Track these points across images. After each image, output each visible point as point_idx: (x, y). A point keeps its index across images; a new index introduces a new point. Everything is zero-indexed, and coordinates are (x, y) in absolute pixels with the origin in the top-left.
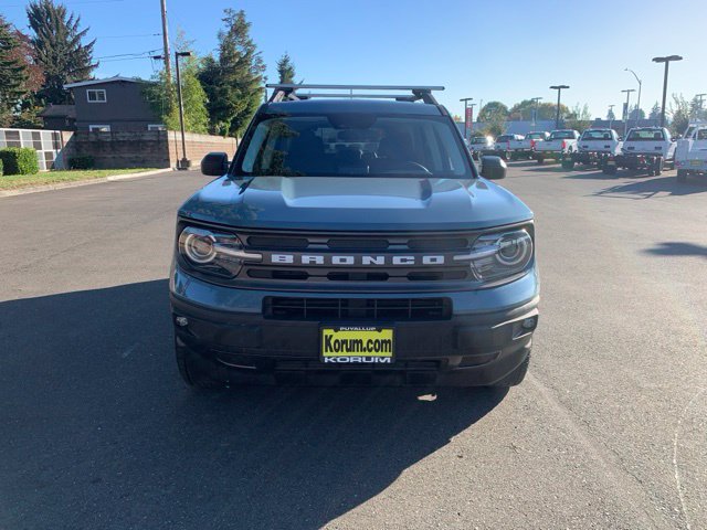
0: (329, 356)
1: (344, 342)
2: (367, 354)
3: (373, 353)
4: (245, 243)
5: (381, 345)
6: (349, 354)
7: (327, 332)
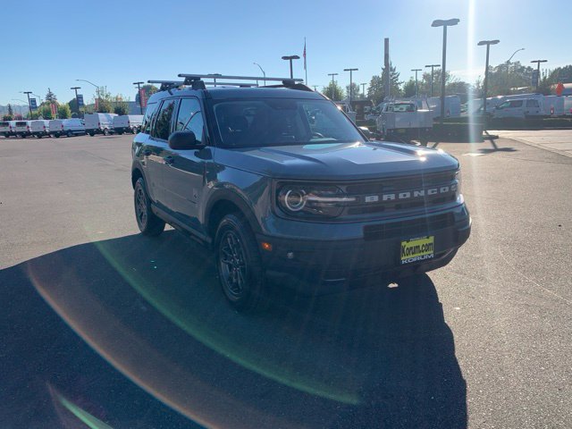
0: (405, 259)
1: (411, 248)
2: (422, 254)
3: (425, 253)
4: (345, 191)
5: (427, 247)
6: (414, 255)
7: (404, 244)
